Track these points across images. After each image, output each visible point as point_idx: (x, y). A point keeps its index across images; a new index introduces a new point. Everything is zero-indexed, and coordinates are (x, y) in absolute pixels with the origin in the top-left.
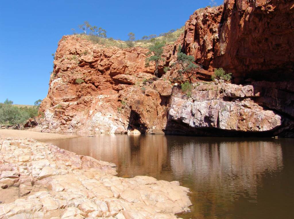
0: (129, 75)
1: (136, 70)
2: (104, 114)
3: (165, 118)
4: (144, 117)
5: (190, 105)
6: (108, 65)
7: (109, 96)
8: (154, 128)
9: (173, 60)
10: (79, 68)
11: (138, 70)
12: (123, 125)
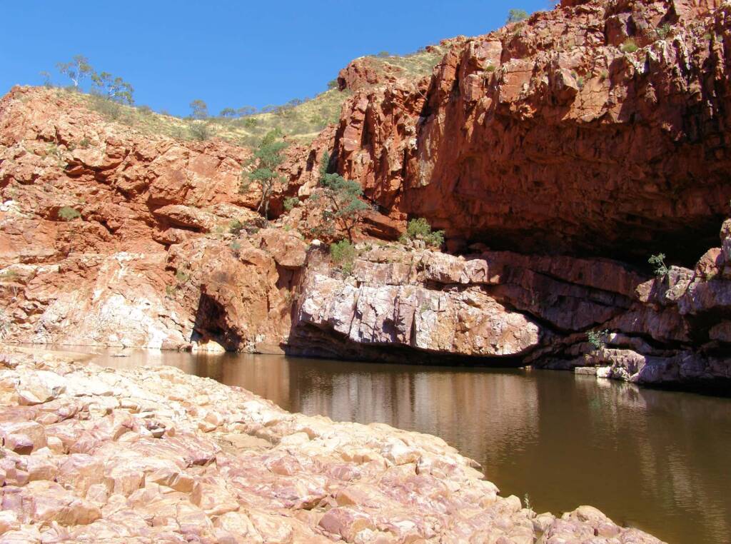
0: (196, 207)
1: (214, 197)
2: (132, 301)
3: (288, 317)
4: (235, 314)
5: (352, 293)
6: (145, 178)
7: (142, 256)
8: (259, 339)
9: (308, 184)
10: (67, 180)
11: (219, 197)
12: (181, 328)
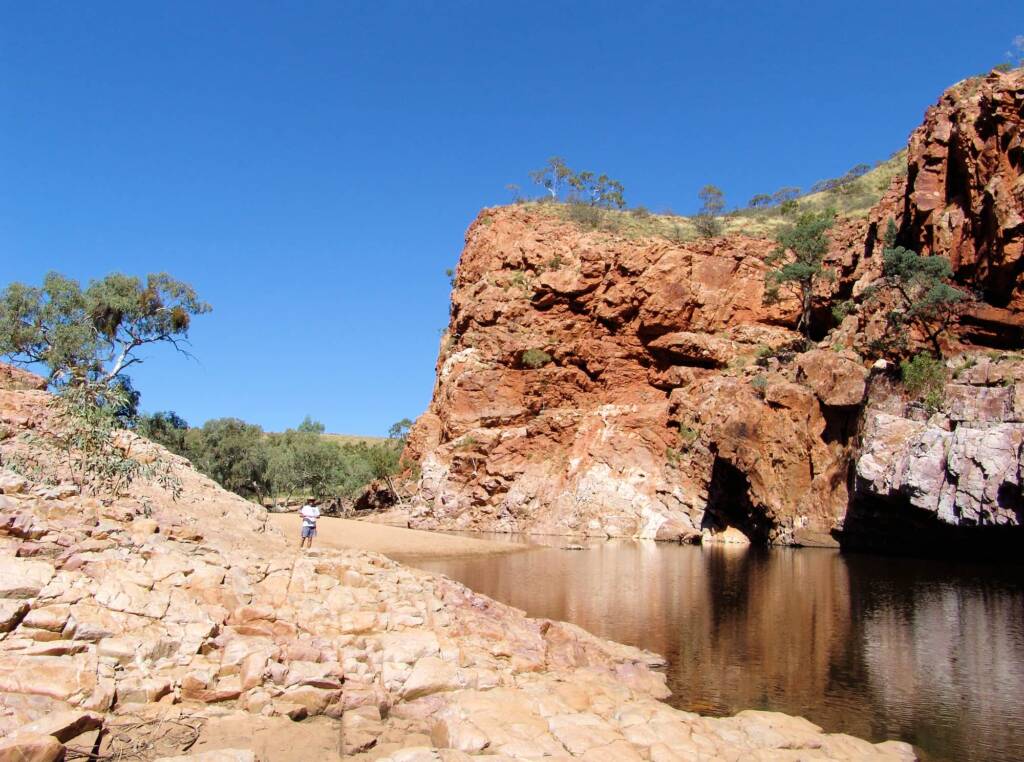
0: (708, 332)
1: (732, 316)
2: (620, 472)
3: (843, 487)
4: (762, 485)
5: (940, 441)
6: (633, 299)
7: (635, 409)
8: (798, 523)
9: (867, 275)
10: (534, 314)
11: (739, 315)
12: (687, 509)
